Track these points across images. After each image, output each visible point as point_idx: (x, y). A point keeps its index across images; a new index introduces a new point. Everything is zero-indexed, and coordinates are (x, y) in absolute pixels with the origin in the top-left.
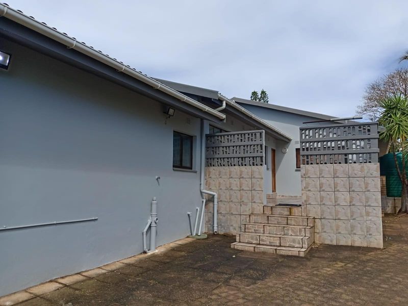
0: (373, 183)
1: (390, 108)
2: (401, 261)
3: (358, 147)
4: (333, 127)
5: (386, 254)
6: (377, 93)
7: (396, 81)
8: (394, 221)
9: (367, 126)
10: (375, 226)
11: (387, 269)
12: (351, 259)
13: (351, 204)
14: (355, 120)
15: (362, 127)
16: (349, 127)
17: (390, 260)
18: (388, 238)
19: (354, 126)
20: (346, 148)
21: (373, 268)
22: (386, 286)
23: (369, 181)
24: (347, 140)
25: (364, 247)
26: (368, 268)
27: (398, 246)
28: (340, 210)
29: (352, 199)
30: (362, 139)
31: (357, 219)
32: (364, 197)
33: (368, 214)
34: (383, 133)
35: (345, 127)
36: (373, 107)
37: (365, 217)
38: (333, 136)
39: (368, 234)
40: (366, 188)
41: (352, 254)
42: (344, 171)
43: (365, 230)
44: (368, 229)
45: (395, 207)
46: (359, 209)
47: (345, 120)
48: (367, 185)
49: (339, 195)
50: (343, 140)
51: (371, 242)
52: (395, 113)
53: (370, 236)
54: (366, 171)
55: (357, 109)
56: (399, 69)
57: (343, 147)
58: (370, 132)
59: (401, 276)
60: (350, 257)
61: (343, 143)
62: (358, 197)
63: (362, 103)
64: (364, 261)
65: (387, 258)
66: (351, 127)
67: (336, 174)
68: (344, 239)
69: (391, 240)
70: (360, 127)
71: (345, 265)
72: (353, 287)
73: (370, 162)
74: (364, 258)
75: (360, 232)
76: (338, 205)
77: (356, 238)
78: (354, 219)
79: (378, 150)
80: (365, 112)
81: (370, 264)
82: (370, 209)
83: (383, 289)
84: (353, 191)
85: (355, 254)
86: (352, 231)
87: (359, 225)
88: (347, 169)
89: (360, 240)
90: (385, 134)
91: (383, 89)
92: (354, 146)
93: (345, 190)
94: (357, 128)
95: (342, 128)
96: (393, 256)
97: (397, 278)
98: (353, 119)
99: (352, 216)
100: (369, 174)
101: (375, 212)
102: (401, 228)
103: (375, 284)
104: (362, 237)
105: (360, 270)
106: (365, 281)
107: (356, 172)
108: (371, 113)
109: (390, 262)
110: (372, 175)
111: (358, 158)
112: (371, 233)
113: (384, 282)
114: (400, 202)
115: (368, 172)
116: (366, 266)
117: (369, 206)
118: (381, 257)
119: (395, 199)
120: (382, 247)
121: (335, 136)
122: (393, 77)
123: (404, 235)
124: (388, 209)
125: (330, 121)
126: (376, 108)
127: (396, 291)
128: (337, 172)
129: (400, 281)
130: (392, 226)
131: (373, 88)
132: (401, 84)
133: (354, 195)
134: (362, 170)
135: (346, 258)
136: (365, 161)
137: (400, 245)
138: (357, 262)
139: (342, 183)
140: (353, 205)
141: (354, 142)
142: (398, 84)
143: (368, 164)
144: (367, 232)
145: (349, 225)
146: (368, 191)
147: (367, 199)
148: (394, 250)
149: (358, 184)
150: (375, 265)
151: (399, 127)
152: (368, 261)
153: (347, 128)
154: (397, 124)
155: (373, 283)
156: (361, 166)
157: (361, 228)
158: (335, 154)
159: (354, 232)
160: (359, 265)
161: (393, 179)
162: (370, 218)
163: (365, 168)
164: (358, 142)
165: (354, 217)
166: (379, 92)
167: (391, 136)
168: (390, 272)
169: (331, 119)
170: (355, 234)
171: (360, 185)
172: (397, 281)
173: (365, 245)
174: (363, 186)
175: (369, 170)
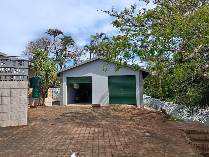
0: (24, 91)
1: (37, 55)
2: (34, 130)
3: (17, 72)
4: (3, 60)
5: (28, 128)
6: (33, 46)
7: (42, 42)
8: (35, 110)
9: (22, 62)
10: (23, 114)
11: (27, 136)
12: (8, 134)
13: (11, 103)
14: (17, 57)
15: (20, 61)
16: (13, 60)
17: (29, 131)
18: (30, 119)
19: (15, 61)
20: (10, 72)
21: (20, 137)
22: (25, 146)
23: (22, 90)
24: (11, 68)
25: (17, 126)
26: (17, 138)
27: (34, 123)
28: (4, 107)
29: (12, 100)
30: (19, 68)
31: (14, 111)
32: (18, 99)
33: (20, 108)
34: (33, 66)
35: (10, 60)
36: (30, 53)
37: (18, 110)
38: (3, 65)
39: (19, 119)
40: (20, 94)
41: (9, 131)
42: (8, 85)
43: (18, 117)
44: (20, 116)
45: (36, 103)
46: (15, 106)
47: (11, 56)
48: (20, 92)
49: (4, 98)
50: (9, 68)
51: (20, 123)
52: (39, 58)
53: (20, 120)
54: (20, 85)
55: (22, 53)
56: (44, 37)
57: (9, 72)
58: (24, 64)
59: (33, 138)
60: (7, 133)
61: (9, 69)
62: (15, 99)
63: (25, 50)
64: (15, 134)
65: (28, 130)
66: (14, 61)
67: (3, 87)
68: (6, 123)
69: (31, 120)
70: (19, 62)
71: (3, 139)
72: (6, 151)
73: (23, 81)
74: (16, 132)
75: (15, 118)
76: (3, 104)
77: (13, 122)
78: (12, 111)
79: (27, 74)
80: (26, 55)
81: (18, 135)
82: (21, 106)
83: (23, 148)
84: (13, 96)
85: (11, 131)
86: (10, 118)
87: (15, 115)
88: (10, 84)
89: (15, 123)
90: (33, 67)
91: (36, 45)
92: (15, 72)
93: (8, 96)
94: (17, 62)
95: (9, 61)
96: (31, 128)
97: (31, 140)
98: (16, 57)
99: (11, 110)
100: (22, 87)
101: (23, 107)
102: (37, 113)
103: (19, 146)
104: (16, 121)
105: (12, 140)
106: (14, 146)
107: (15, 86)
108: (29, 56)
109: (29, 132)
110: (23, 87)
111: (17, 78)
112: (21, 118)
113: (24, 144)
114: (39, 101)
115: (21, 86)
116: (16, 137)
117: (21, 104)
118: (25, 130)
119: (36, 99)
120: (26, 125)
121: (4, 65)
122: (41, 40)
123: (38, 117)
124: (33, 104)
125: (2, 56)
126: (32, 54)
127: (29, 147)
128: (4, 85)
129: (32, 141)
130: (33, 113)
131: (31, 43)
132: (44, 44)
133: (13, 98)
134: (18, 85)
135: (5, 134)
136: (20, 80)
137: (35, 122)
138: (11, 135)
139: (7, 91)
140: (12, 104)
141: (15, 69)
142: (43, 44)
143: (22, 81)
144: (19, 117)
145: (9, 115)
146: (21, 96)
147: (20, 100)
148: (32, 125)
149: (15, 92)
150: (21, 135)
151: (40, 64)
152: (17, 134)
153: (12, 61)
154: (39, 62)
155: (18, 146)
156: (18, 82)
157: (16, 116)
158: (3, 75)
159: (12, 118)
160: (12, 137)
161: (36, 89)
162: (21, 110)
163: (20, 83)
164: (17, 69)
165: (12, 110)
166: (34, 46)
167: (36, 68)
168: (28, 137)
169: (3, 55)
170: (12, 120)
171: (16, 93)
172: (30, 142)
173: (17, 125)
174: (18, 93)
175: (22, 84)
